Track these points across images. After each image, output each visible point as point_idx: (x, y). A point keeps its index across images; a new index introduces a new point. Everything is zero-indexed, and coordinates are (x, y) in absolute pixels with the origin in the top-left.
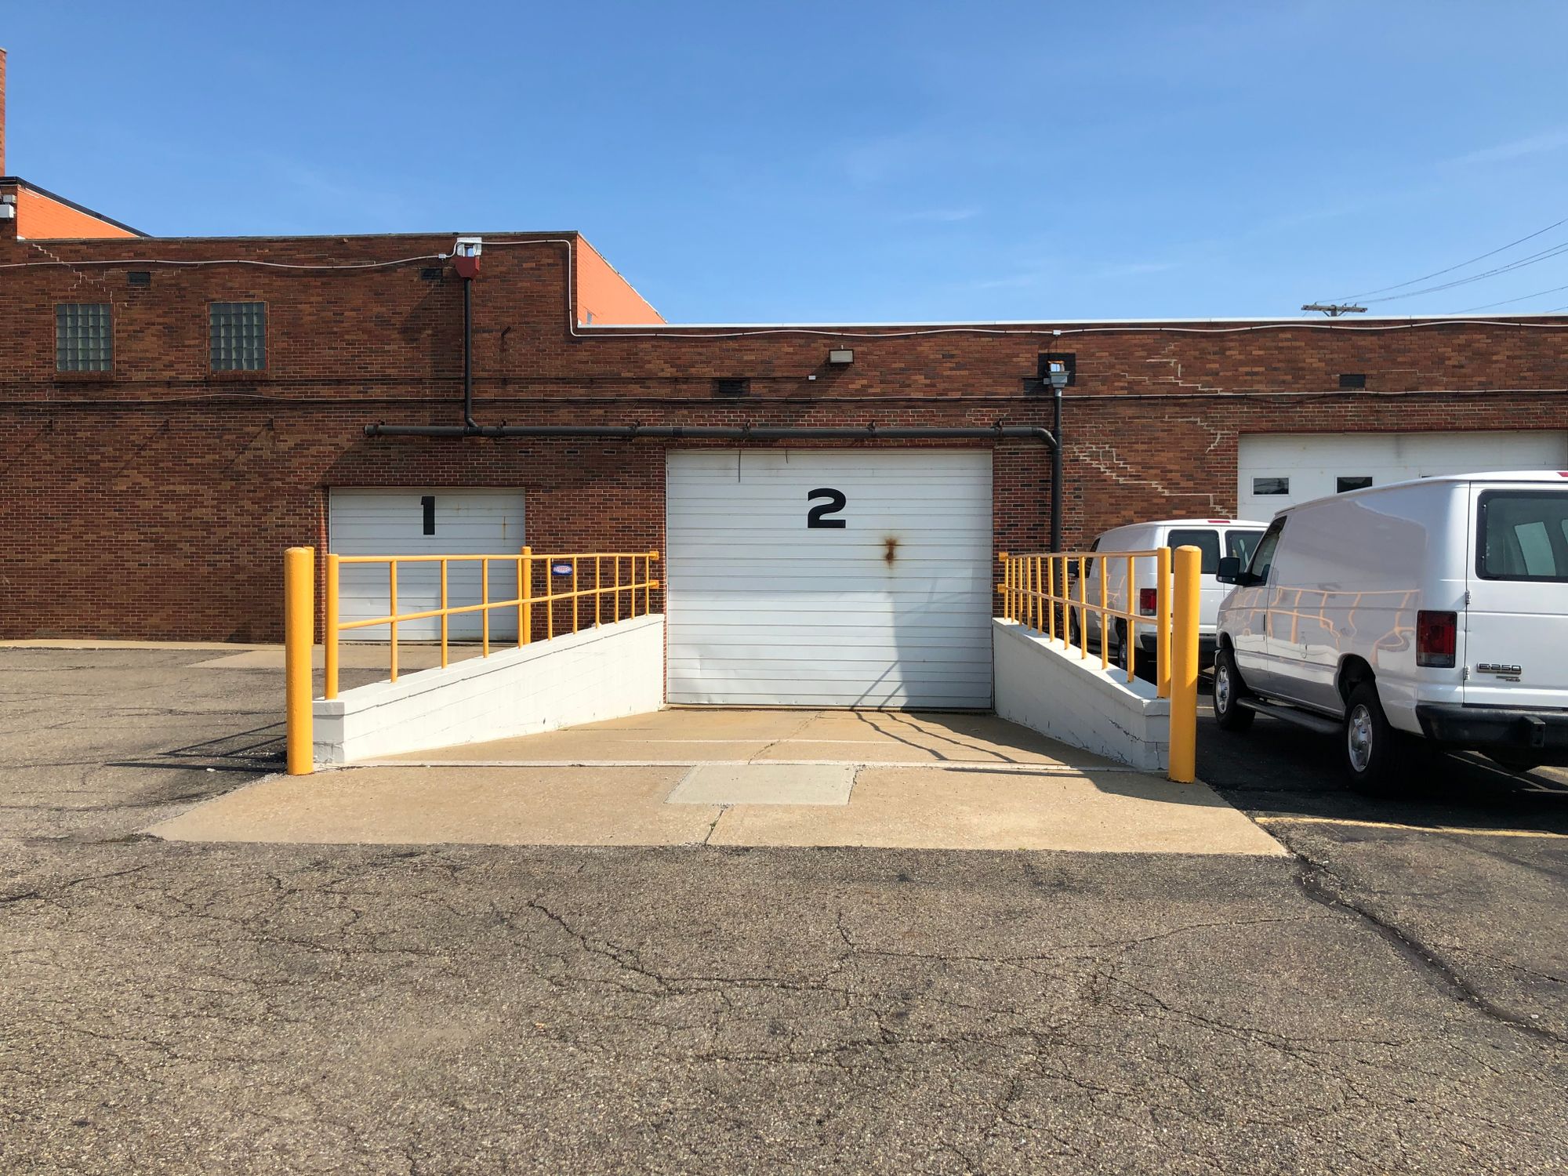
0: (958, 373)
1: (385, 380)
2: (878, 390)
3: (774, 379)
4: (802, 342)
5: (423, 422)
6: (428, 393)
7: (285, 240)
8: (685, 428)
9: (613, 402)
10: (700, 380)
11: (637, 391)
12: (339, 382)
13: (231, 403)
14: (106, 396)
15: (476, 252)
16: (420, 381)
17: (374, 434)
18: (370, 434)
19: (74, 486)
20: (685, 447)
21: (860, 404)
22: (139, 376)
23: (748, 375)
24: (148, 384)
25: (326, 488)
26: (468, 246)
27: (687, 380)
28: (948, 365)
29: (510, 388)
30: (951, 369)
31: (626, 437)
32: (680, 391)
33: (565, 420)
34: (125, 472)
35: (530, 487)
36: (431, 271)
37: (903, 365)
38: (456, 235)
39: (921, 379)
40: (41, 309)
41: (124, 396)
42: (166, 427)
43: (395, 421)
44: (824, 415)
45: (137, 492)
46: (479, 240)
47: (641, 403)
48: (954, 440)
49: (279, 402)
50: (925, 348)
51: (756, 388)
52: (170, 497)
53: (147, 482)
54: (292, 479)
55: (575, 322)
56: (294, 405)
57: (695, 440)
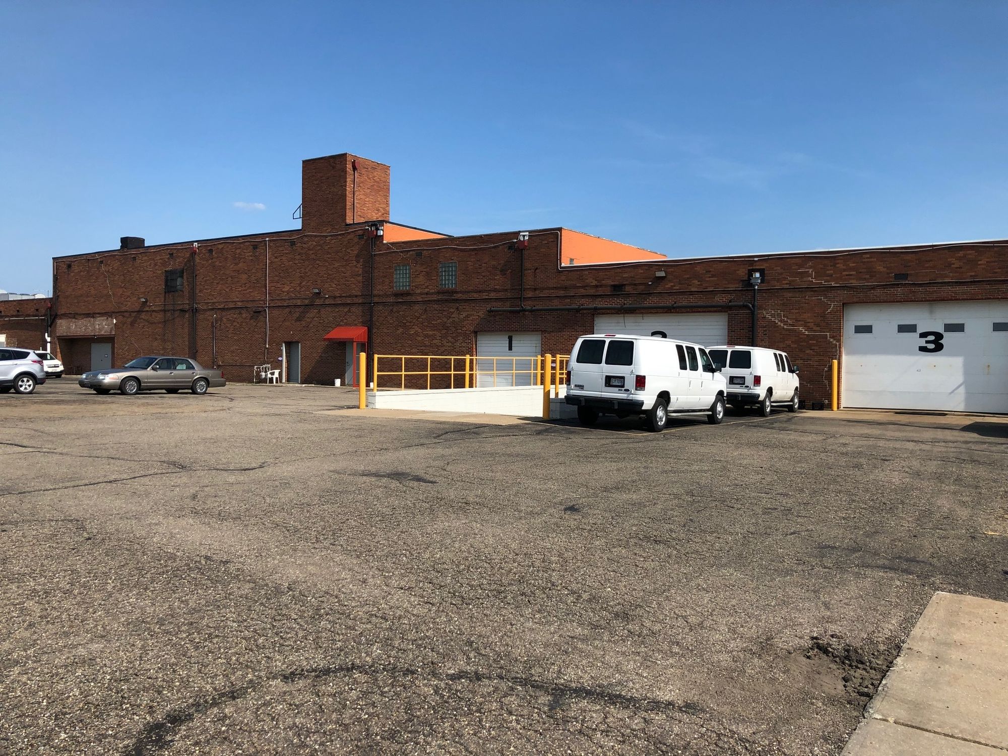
0: (712, 279)
1: (495, 290)
2: (678, 288)
3: (635, 284)
4: (647, 268)
5: (507, 307)
6: (509, 295)
7: (463, 237)
8: (599, 306)
9: (573, 296)
10: (606, 286)
11: (582, 291)
12: (480, 292)
13: (446, 300)
14: (408, 298)
15: (527, 238)
16: (506, 290)
17: (490, 311)
18: (488, 311)
19: (399, 332)
20: (599, 314)
21: (670, 294)
22: (418, 291)
23: (625, 283)
24: (421, 294)
25: (476, 333)
26: (524, 236)
27: (601, 286)
28: (708, 275)
29: (537, 292)
30: (710, 277)
31: (578, 310)
32: (598, 291)
33: (556, 304)
34: (413, 327)
35: (543, 332)
36: (511, 246)
37: (688, 276)
38: (520, 232)
39: (696, 282)
40: (390, 268)
41: (413, 299)
42: (426, 310)
43: (497, 306)
44: (655, 299)
45: (417, 334)
46: (527, 233)
47: (583, 296)
48: (710, 309)
49: (461, 300)
50: (698, 269)
51: (628, 288)
52: (426, 336)
53: (420, 330)
54: (464, 329)
55: (561, 264)
56: (466, 301)
57: (603, 311)
